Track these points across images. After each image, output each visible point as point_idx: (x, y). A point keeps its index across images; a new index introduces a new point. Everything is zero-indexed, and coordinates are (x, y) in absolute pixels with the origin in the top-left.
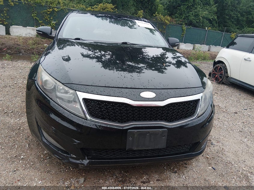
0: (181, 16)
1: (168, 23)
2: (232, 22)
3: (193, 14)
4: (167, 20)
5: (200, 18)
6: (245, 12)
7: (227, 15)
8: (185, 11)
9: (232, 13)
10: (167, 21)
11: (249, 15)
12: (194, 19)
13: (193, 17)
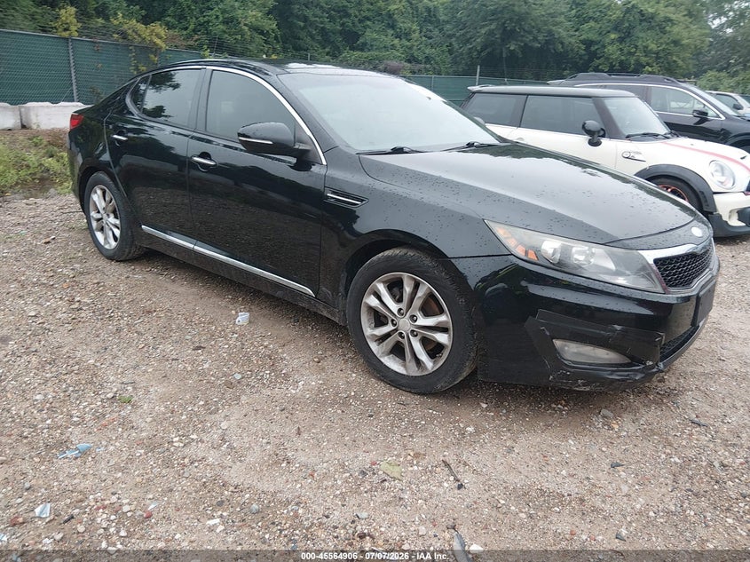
0: (184, 23)
1: (164, 46)
2: (312, 37)
3: (217, 17)
4: (158, 35)
5: (241, 30)
6: (334, 10)
7: (298, 17)
8: (193, 7)
9: (309, 13)
10: (158, 41)
11: (345, 17)
12: (225, 32)
13: (221, 27)
